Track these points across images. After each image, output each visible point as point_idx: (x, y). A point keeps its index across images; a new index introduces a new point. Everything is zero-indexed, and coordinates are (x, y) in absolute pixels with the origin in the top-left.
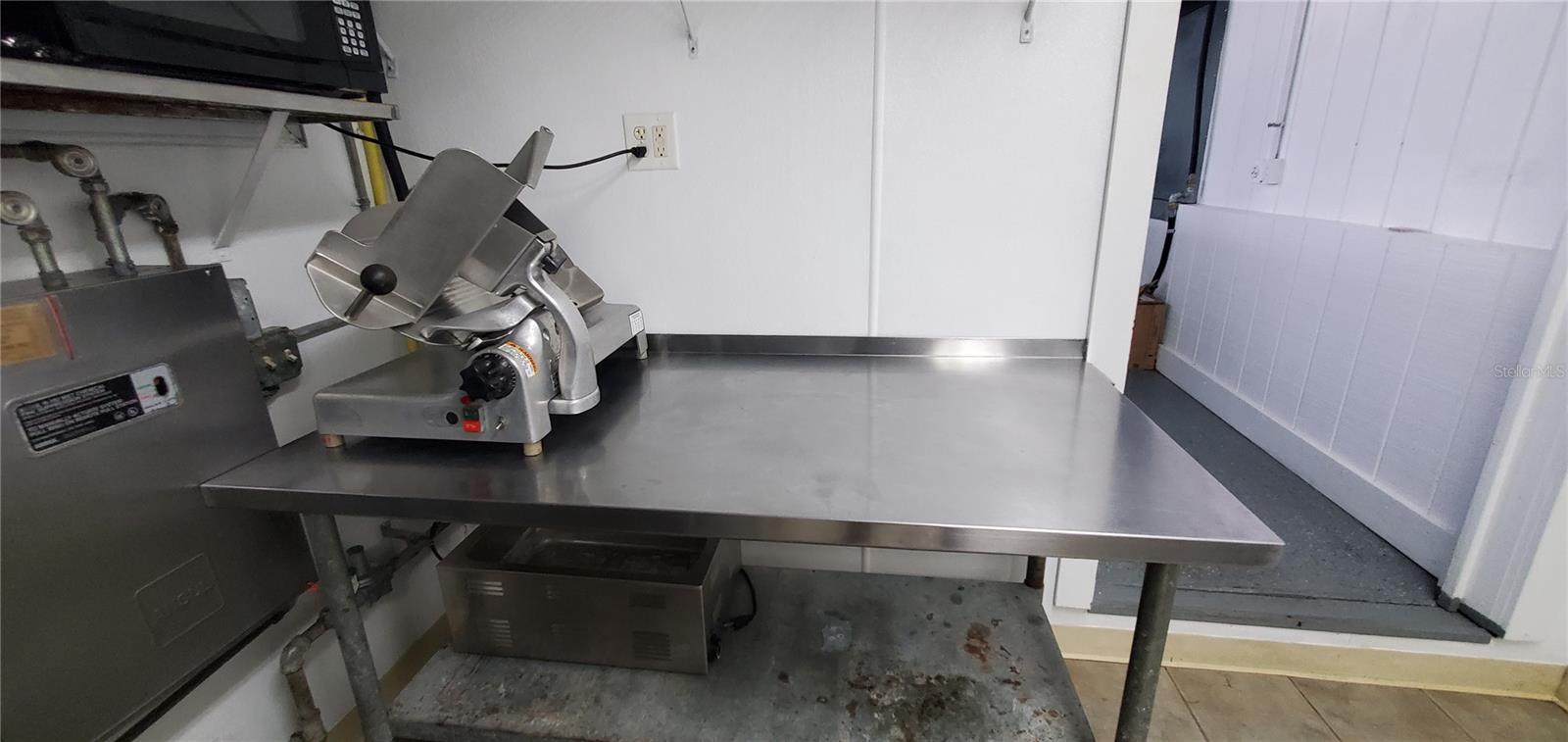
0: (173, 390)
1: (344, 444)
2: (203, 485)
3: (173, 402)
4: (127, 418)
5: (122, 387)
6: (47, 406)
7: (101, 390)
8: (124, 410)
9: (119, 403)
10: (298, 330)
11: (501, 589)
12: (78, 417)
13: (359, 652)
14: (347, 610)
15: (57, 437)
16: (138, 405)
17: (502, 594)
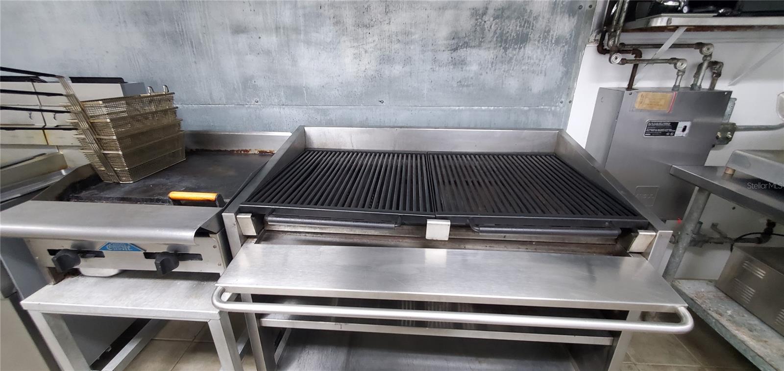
0: (687, 131)
1: (733, 175)
2: (673, 166)
3: (684, 135)
4: (669, 135)
5: (674, 125)
6: (655, 124)
7: (669, 124)
8: (670, 132)
9: (670, 130)
10: (739, 126)
11: (763, 275)
12: (659, 130)
13: (681, 252)
14: (687, 234)
15: (651, 134)
16: (674, 132)
17: (762, 277)
